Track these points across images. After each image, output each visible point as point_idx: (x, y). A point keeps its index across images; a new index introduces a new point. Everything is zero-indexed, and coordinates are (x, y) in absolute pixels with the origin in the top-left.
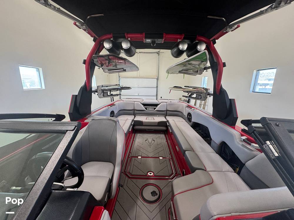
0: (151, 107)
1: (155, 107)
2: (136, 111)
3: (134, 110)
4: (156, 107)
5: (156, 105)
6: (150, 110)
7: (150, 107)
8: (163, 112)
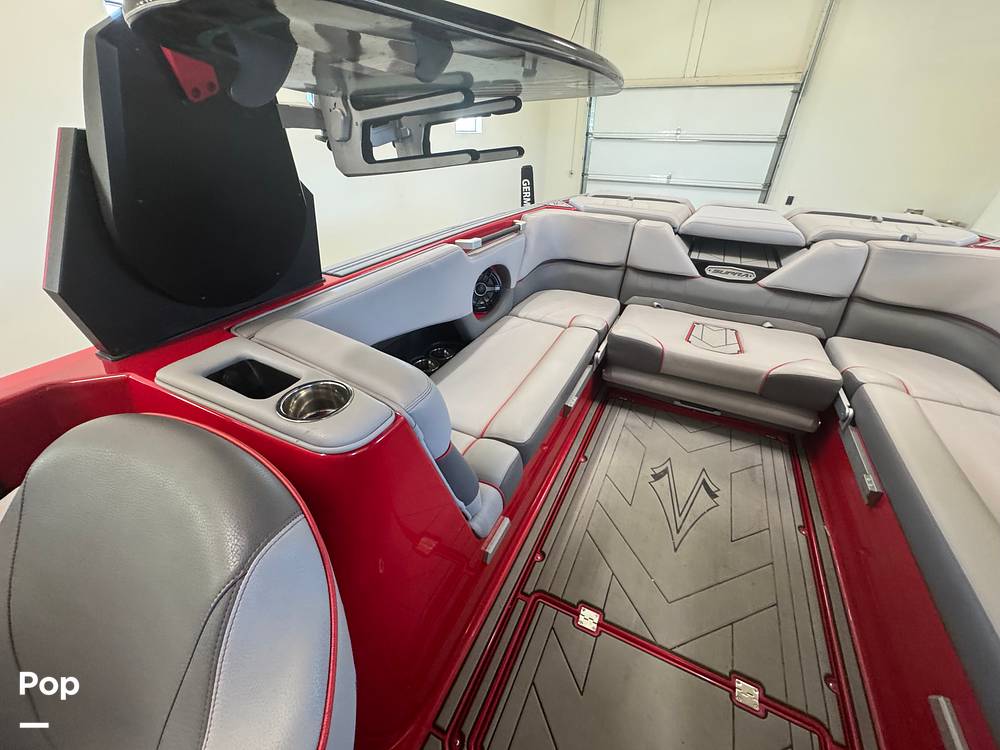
0: (736, 260)
1: (763, 264)
2: (632, 277)
3: (626, 267)
4: (773, 265)
5: (777, 252)
6: (730, 277)
7: (729, 259)
8: (818, 308)
